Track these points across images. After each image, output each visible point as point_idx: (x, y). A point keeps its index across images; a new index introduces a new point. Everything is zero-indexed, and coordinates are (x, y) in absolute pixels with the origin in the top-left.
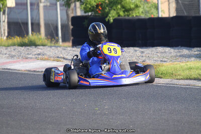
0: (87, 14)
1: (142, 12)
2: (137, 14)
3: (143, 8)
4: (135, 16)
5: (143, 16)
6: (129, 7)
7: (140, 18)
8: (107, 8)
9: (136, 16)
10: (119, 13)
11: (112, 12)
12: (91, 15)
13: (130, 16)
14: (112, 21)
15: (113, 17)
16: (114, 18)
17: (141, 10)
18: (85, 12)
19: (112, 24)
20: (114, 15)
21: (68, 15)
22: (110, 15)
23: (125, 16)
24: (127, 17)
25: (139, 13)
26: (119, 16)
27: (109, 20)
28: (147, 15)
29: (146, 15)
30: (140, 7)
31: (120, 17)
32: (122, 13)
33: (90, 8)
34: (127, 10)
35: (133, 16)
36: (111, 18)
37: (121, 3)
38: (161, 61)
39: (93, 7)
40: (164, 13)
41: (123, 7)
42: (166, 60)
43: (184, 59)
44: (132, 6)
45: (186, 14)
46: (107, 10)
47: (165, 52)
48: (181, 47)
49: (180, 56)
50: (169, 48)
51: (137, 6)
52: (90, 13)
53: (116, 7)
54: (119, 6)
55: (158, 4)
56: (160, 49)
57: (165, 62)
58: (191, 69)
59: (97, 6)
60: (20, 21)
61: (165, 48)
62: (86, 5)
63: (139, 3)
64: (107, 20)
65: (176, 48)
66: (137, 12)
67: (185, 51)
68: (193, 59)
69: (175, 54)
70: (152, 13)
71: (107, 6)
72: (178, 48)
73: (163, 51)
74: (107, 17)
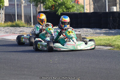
0: (46, 10)
1: (76, 10)
3: (76, 8)
5: (76, 12)
6: (69, 7)
7: (75, 13)
11: (60, 9)
14: (60, 14)
17: (75, 8)
18: (46, 9)
20: (61, 11)
21: (36, 11)
22: (59, 11)
23: (66, 12)
24: (67, 12)
25: (74, 10)
26: (63, 11)
28: (78, 12)
31: (64, 12)
32: (65, 10)
33: (48, 7)
34: (68, 9)
35: (71, 12)
37: (64, 5)
38: (85, 36)
39: (50, 7)
40: (87, 10)
41: (66, 7)
42: (88, 35)
43: (98, 34)
44: (71, 7)
45: (99, 11)
46: (57, 9)
47: (88, 31)
48: (96, 28)
49: (95, 33)
50: (90, 29)
51: (73, 7)
52: (48, 10)
53: (62, 7)
54: (64, 7)
55: (84, 5)
56: (85, 29)
57: (87, 36)
58: (101, 40)
59: (52, 6)
60: (11, 14)
61: (87, 29)
62: (46, 6)
63: (74, 5)
64: (57, 14)
65: (93, 29)
66: (73, 9)
67: (98, 31)
68: (102, 35)
69: (93, 32)
70: (81, 10)
71: (57, 6)
72: (94, 29)
73: (86, 30)
74: (57, 12)
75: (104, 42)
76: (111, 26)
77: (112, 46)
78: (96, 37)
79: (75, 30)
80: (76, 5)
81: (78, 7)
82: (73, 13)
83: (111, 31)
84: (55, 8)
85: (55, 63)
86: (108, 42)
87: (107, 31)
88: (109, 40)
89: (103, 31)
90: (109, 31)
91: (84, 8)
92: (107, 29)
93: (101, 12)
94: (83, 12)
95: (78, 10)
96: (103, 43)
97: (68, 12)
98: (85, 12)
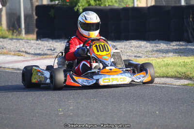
0: (53, 3)
1: (116, 1)
2: (110, 4)
4: (107, 5)
5: (116, 6)
7: (113, 7)
9: (109, 5)
10: (89, 2)
12: (58, 4)
13: (102, 5)
14: (81, 10)
15: (83, 6)
16: (83, 8)
18: (52, 1)
20: (83, 4)
21: (32, 4)
22: (79, 4)
23: (96, 5)
24: (98, 7)
25: (112, 2)
26: (90, 5)
28: (121, 5)
29: (119, 4)
31: (91, 7)
32: (92, 2)
35: (105, 5)
36: (81, 8)
38: (135, 56)
40: (140, 2)
42: (141, 55)
43: (161, 54)
45: (164, 4)
47: (140, 47)
48: (159, 40)
49: (157, 51)
50: (145, 42)
52: (57, 2)
56: (135, 43)
57: (139, 57)
58: (168, 65)
61: (140, 42)
64: (76, 10)
65: (153, 42)
66: (109, 1)
67: (163, 46)
68: (171, 54)
69: (151, 49)
70: (127, 2)
72: (155, 41)
73: (138, 45)
74: (76, 6)
75: (174, 69)
76: (190, 36)
77: (190, 79)
78: (158, 60)
79: (114, 44)
82: (110, 7)
83: (190, 47)
85: (69, 116)
86: (183, 70)
87: (182, 45)
88: (185, 65)
89: (174, 45)
90: (187, 45)
92: (181, 43)
93: (170, 5)
94: (131, 5)
95: (120, 1)
96: (171, 71)
97: (100, 5)
98: (136, 6)
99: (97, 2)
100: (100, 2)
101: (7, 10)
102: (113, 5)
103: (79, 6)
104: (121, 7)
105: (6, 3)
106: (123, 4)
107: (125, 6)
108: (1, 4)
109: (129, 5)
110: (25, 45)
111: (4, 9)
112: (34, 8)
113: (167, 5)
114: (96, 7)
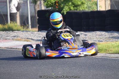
0: (48, 9)
1: (86, 7)
2: (83, 9)
3: (87, 5)
4: (81, 10)
5: (87, 10)
6: (77, 4)
7: (85, 11)
8: (62, 4)
9: (82, 10)
10: (70, 8)
11: (65, 7)
12: (51, 10)
13: (78, 10)
14: (65, 13)
15: (66, 10)
16: (67, 11)
17: (85, 6)
18: (47, 7)
19: (65, 15)
20: (67, 9)
21: (35, 9)
22: (64, 9)
23: (74, 10)
24: (76, 11)
25: (84, 8)
26: (70, 10)
27: (63, 12)
28: (90, 9)
29: (89, 9)
30: (85, 3)
31: (71, 11)
32: (72, 8)
33: (50, 4)
34: (76, 6)
35: (80, 10)
36: (65, 11)
37: (71, 1)
38: (99, 41)
39: (53, 4)
40: (101, 8)
41: (73, 4)
42: (102, 40)
43: (115, 39)
44: (79, 3)
45: (116, 9)
46: (62, 6)
47: (102, 35)
48: (113, 31)
49: (112, 37)
50: (105, 32)
51: (83, 3)
52: (50, 8)
53: (68, 4)
54: (70, 3)
55: (97, 1)
56: (98, 33)
57: (101, 41)
59: (55, 3)
60: (2, 13)
61: (102, 32)
62: (47, 2)
63: (84, 2)
65: (110, 32)
66: (82, 7)
67: (116, 34)
69: (109, 36)
70: (93, 8)
71: (62, 3)
72: (111, 32)
73: (100, 34)
74: (62, 11)
78: (113, 43)
80: (86, 1)
81: (89, 4)
82: (83, 11)
84: (60, 5)
91: (97, 4)
94: (96, 10)
95: (89, 7)
97: (77, 10)
98: (99, 10)
99: (75, 8)
100: (77, 8)
101: (20, 13)
102: (85, 10)
103: (64, 11)
104: (90, 11)
105: (19, 9)
106: (91, 9)
107: (92, 10)
108: (16, 10)
109: (95, 9)
110: (31, 34)
111: (18, 13)
112: (37, 12)
113: (118, 9)
114: (74, 11)
